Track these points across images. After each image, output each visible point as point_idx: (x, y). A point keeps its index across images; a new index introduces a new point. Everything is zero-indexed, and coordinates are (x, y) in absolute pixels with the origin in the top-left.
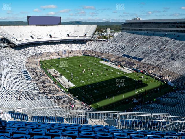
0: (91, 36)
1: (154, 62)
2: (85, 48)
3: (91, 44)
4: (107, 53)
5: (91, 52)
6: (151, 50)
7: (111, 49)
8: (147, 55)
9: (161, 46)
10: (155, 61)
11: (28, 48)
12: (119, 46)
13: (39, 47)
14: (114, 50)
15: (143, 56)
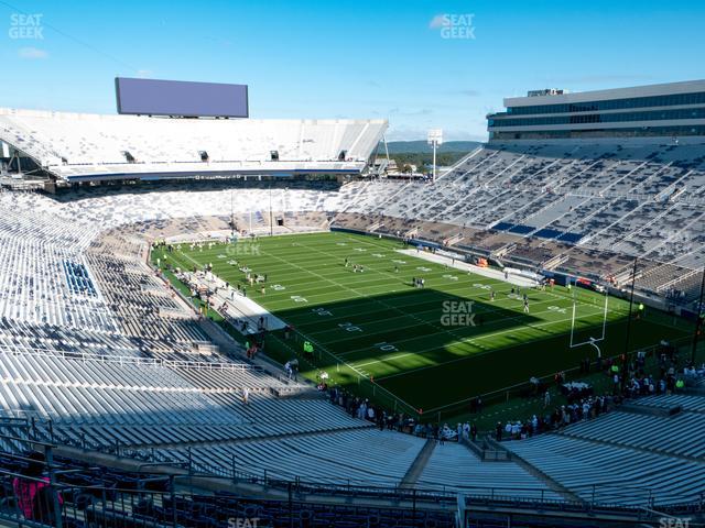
0: (364, 158)
1: (633, 244)
2: (341, 203)
3: (364, 191)
4: (432, 220)
5: (363, 218)
6: (614, 201)
7: (444, 205)
8: (602, 220)
9: (656, 187)
10: (639, 241)
12: (480, 194)
14: (458, 208)
15: (582, 226)
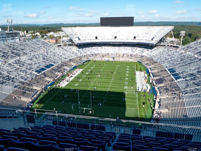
2: (148, 53)
5: (148, 59)
11: (90, 48)
13: (102, 48)
